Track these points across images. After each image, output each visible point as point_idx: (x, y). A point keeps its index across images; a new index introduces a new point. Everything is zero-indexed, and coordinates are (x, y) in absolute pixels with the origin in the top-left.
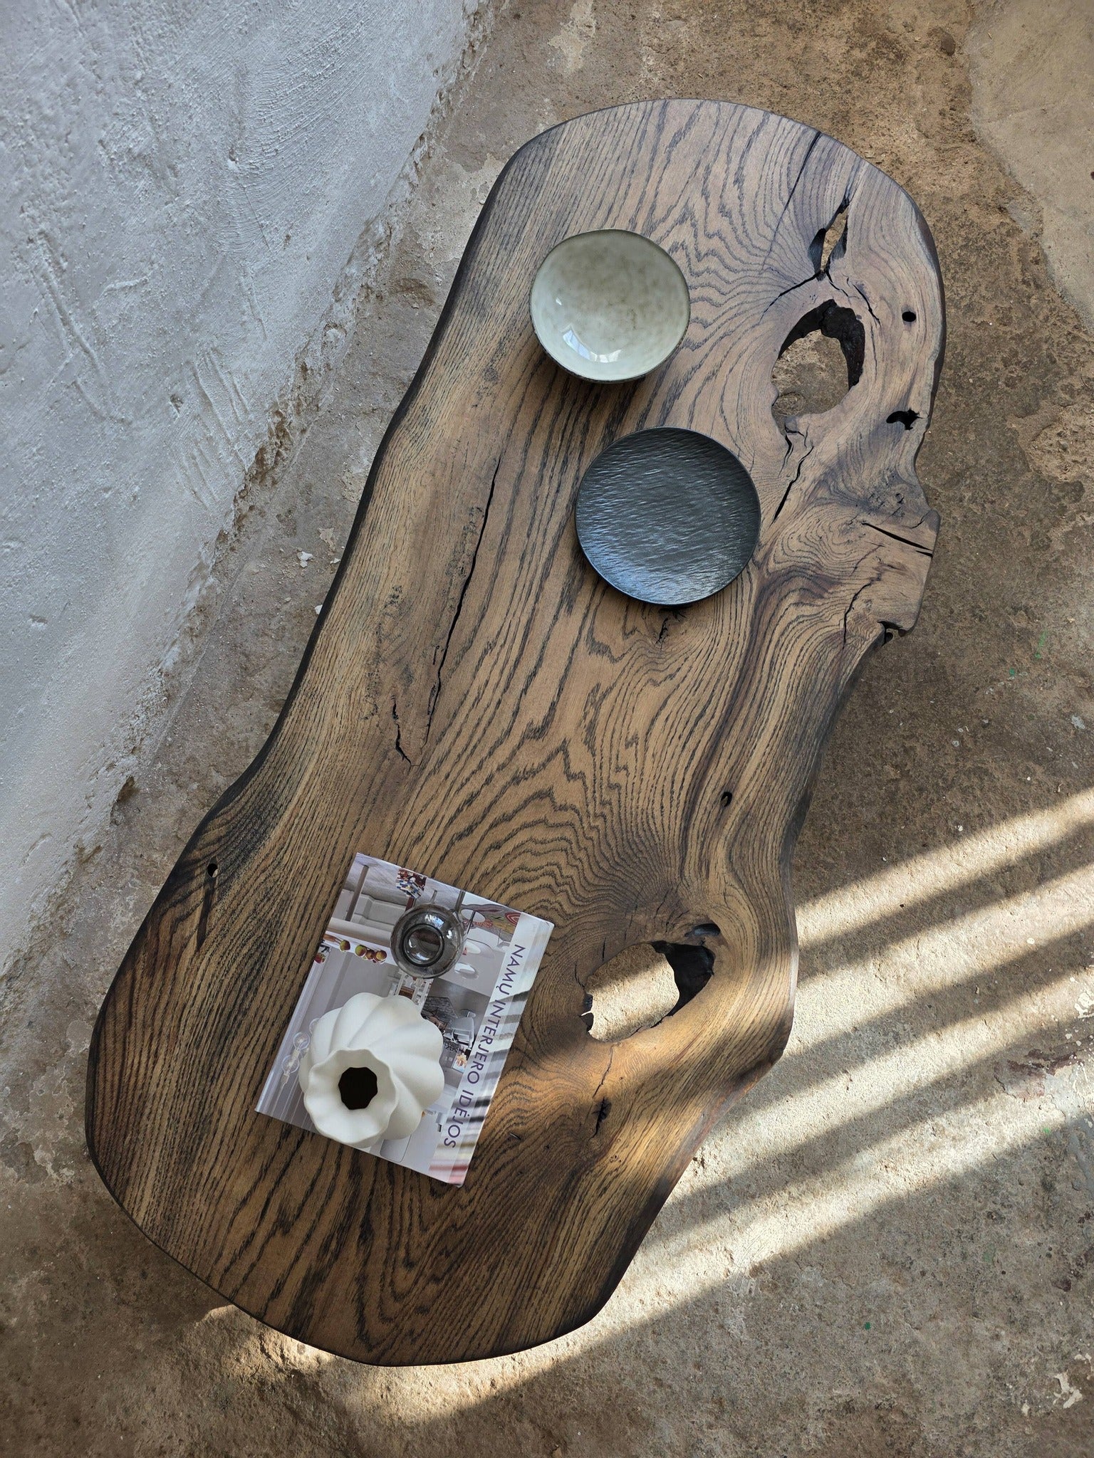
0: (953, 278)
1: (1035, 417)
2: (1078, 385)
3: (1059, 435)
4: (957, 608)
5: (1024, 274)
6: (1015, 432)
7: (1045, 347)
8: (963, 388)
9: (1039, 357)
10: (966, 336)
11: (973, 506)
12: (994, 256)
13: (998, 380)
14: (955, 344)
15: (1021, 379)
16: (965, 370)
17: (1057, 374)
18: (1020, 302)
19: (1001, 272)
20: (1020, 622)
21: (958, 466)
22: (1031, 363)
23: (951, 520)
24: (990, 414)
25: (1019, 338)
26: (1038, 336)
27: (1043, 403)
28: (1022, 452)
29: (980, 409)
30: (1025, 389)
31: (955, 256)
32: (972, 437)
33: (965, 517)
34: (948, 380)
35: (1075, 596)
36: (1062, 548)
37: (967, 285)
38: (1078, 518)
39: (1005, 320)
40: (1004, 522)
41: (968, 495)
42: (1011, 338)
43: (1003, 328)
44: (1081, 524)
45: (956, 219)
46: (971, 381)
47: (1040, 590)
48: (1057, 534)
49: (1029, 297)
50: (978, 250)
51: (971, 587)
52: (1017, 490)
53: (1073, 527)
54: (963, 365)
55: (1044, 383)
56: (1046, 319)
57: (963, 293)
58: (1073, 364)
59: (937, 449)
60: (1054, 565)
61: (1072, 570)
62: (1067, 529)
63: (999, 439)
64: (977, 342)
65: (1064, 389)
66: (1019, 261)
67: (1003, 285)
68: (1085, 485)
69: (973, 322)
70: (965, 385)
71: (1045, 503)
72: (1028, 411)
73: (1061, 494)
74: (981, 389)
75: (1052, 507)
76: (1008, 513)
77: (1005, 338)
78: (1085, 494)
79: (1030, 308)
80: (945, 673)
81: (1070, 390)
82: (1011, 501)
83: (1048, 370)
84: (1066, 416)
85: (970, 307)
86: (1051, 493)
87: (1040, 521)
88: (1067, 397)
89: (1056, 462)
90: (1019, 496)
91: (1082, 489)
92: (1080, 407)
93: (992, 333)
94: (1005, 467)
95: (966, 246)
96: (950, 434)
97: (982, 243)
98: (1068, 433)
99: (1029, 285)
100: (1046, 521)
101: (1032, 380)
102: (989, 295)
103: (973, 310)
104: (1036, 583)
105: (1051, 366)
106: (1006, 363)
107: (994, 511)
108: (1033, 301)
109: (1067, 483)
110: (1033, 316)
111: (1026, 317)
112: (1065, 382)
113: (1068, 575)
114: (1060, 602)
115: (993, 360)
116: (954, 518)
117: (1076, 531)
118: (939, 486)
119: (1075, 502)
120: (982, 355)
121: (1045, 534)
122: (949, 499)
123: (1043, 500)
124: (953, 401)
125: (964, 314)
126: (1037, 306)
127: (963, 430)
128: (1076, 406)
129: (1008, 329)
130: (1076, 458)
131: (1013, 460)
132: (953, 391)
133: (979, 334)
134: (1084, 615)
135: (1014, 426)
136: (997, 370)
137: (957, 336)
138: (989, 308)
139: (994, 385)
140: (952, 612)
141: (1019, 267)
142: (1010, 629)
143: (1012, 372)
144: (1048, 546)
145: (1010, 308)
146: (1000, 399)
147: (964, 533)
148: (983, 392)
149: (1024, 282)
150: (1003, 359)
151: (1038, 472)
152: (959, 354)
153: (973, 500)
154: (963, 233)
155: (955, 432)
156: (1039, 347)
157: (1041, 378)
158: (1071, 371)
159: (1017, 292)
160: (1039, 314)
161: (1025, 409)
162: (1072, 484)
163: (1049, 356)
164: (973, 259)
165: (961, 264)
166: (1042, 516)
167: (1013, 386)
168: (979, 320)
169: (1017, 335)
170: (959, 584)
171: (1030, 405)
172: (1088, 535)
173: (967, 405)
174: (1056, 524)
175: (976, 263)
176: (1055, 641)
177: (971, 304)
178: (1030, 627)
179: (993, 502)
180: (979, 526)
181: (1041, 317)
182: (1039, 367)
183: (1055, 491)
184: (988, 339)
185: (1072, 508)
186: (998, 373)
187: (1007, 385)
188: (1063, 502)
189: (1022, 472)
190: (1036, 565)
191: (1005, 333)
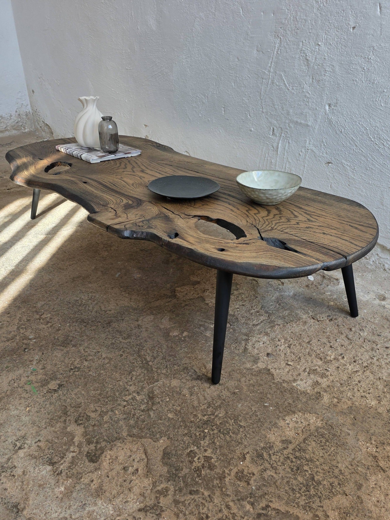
0: (288, 458)
1: (159, 458)
2: (163, 501)
3: (137, 470)
4: (86, 363)
5: (274, 509)
6: (157, 440)
7: (206, 493)
8: (204, 424)
9: (200, 484)
10: (239, 443)
11: (130, 397)
12: (298, 495)
13: (198, 448)
14: (237, 434)
15: (191, 462)
16: (216, 432)
17: (180, 490)
18: (251, 495)
19: (282, 493)
20: (53, 385)
21: (157, 400)
22: (199, 476)
23: (131, 383)
24: (178, 432)
25: (222, 478)
26: (218, 493)
27: (166, 469)
28: (141, 437)
29: (185, 427)
30: (182, 462)
31: (306, 468)
32: (170, 415)
33: (128, 390)
34: (214, 419)
35: (37, 419)
36: (69, 429)
37: (279, 464)
38: (76, 449)
39: (240, 476)
40: (109, 407)
41: (138, 398)
42: (224, 472)
43: (235, 470)
44: (72, 449)
45: (339, 484)
46: (206, 431)
47: (59, 403)
48: (78, 431)
49: (252, 504)
50: (307, 486)
51: (91, 373)
52: (121, 423)
53: (74, 443)
54: (220, 431)
55: (179, 477)
56: (228, 507)
57: (273, 458)
58: (180, 506)
59: (175, 395)
60: (63, 419)
61: (52, 426)
62: (76, 440)
63: (158, 428)
64: (232, 448)
65: (167, 489)
66: (288, 512)
67: (271, 489)
68: (92, 465)
69: (248, 453)
70: (205, 426)
71: (101, 434)
72: (166, 455)
73: (99, 446)
74: (198, 434)
75: (96, 436)
76: (112, 411)
77: (226, 467)
78: (87, 461)
79: (243, 500)
80: (63, 346)
81: (164, 493)
82: (117, 416)
83: (186, 485)
84: (147, 482)
85: (260, 456)
86: (104, 440)
87: (94, 426)
88: (159, 488)
89: (121, 458)
90: (117, 422)
91: (92, 461)
92: (146, 495)
93: (234, 461)
94: (140, 423)
95: (313, 479)
96: (179, 405)
97: (312, 492)
98: (134, 478)
99: (263, 509)
100: (91, 429)
101: (186, 471)
102: (265, 475)
103: (258, 457)
104: (64, 404)
105: (189, 489)
106: (208, 459)
107: (119, 405)
108: (248, 507)
109: (102, 453)
110: (235, 498)
111: (237, 492)
112: (171, 492)
113: (51, 423)
114: (42, 409)
115: (214, 452)
116: (131, 385)
117: (71, 442)
118: (153, 387)
119: (88, 453)
120: (221, 447)
121: (84, 423)
122: (143, 388)
123: (104, 434)
124: (199, 415)
125: (257, 451)
126: (243, 507)
127: (177, 413)
128: (149, 491)
129: (233, 474)
130: (114, 473)
131: (141, 429)
132: (205, 418)
133: (238, 452)
134: (23, 418)
135: (162, 441)
136: (206, 451)
137: (241, 438)
138: (255, 469)
139: (196, 443)
140: (86, 360)
141: (283, 509)
142: (54, 378)
143: (199, 459)
144: (76, 421)
145: (248, 484)
146: (185, 443)
147: (120, 386)
148: (195, 434)
149: (268, 506)
150: (211, 458)
151: (123, 440)
152: (229, 433)
153: (134, 399)
154: (325, 482)
155: (179, 408)
156: (208, 488)
157: (184, 477)
158: (176, 502)
159: (261, 497)
160: (235, 504)
161: (168, 454)
162: (99, 457)
163: (197, 492)
164: (300, 479)
165: (298, 469)
166: (96, 428)
167: (189, 454)
168: (247, 456)
169: (225, 477)
170: (96, 369)
171: (169, 459)
172: (62, 447)
173: (191, 422)
174: (85, 434)
175: (296, 479)
176: (26, 396)
177: (263, 459)
178: (46, 387)
179: (125, 406)
180: (117, 394)
181: (231, 504)
182: (193, 479)
183: (103, 444)
184: (230, 456)
185: (85, 449)
186: (203, 450)
187: (191, 451)
188: (94, 445)
189: (129, 431)
190: (72, 410)
191: (230, 470)
